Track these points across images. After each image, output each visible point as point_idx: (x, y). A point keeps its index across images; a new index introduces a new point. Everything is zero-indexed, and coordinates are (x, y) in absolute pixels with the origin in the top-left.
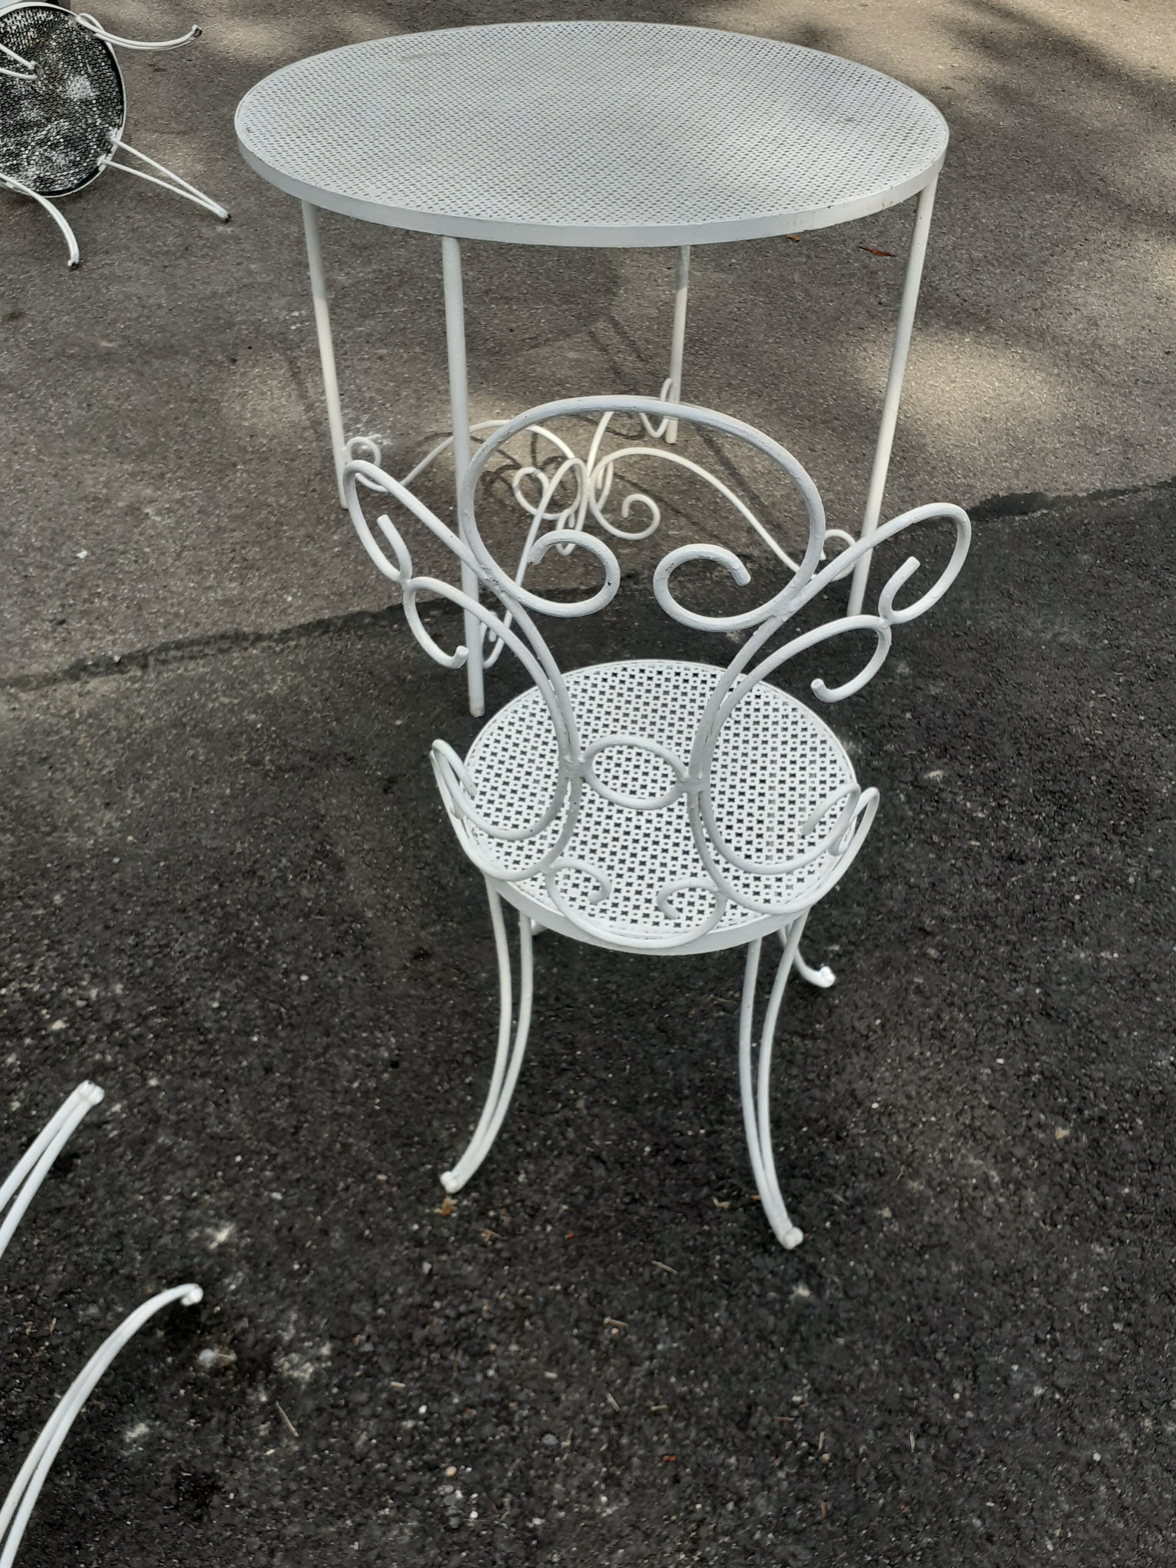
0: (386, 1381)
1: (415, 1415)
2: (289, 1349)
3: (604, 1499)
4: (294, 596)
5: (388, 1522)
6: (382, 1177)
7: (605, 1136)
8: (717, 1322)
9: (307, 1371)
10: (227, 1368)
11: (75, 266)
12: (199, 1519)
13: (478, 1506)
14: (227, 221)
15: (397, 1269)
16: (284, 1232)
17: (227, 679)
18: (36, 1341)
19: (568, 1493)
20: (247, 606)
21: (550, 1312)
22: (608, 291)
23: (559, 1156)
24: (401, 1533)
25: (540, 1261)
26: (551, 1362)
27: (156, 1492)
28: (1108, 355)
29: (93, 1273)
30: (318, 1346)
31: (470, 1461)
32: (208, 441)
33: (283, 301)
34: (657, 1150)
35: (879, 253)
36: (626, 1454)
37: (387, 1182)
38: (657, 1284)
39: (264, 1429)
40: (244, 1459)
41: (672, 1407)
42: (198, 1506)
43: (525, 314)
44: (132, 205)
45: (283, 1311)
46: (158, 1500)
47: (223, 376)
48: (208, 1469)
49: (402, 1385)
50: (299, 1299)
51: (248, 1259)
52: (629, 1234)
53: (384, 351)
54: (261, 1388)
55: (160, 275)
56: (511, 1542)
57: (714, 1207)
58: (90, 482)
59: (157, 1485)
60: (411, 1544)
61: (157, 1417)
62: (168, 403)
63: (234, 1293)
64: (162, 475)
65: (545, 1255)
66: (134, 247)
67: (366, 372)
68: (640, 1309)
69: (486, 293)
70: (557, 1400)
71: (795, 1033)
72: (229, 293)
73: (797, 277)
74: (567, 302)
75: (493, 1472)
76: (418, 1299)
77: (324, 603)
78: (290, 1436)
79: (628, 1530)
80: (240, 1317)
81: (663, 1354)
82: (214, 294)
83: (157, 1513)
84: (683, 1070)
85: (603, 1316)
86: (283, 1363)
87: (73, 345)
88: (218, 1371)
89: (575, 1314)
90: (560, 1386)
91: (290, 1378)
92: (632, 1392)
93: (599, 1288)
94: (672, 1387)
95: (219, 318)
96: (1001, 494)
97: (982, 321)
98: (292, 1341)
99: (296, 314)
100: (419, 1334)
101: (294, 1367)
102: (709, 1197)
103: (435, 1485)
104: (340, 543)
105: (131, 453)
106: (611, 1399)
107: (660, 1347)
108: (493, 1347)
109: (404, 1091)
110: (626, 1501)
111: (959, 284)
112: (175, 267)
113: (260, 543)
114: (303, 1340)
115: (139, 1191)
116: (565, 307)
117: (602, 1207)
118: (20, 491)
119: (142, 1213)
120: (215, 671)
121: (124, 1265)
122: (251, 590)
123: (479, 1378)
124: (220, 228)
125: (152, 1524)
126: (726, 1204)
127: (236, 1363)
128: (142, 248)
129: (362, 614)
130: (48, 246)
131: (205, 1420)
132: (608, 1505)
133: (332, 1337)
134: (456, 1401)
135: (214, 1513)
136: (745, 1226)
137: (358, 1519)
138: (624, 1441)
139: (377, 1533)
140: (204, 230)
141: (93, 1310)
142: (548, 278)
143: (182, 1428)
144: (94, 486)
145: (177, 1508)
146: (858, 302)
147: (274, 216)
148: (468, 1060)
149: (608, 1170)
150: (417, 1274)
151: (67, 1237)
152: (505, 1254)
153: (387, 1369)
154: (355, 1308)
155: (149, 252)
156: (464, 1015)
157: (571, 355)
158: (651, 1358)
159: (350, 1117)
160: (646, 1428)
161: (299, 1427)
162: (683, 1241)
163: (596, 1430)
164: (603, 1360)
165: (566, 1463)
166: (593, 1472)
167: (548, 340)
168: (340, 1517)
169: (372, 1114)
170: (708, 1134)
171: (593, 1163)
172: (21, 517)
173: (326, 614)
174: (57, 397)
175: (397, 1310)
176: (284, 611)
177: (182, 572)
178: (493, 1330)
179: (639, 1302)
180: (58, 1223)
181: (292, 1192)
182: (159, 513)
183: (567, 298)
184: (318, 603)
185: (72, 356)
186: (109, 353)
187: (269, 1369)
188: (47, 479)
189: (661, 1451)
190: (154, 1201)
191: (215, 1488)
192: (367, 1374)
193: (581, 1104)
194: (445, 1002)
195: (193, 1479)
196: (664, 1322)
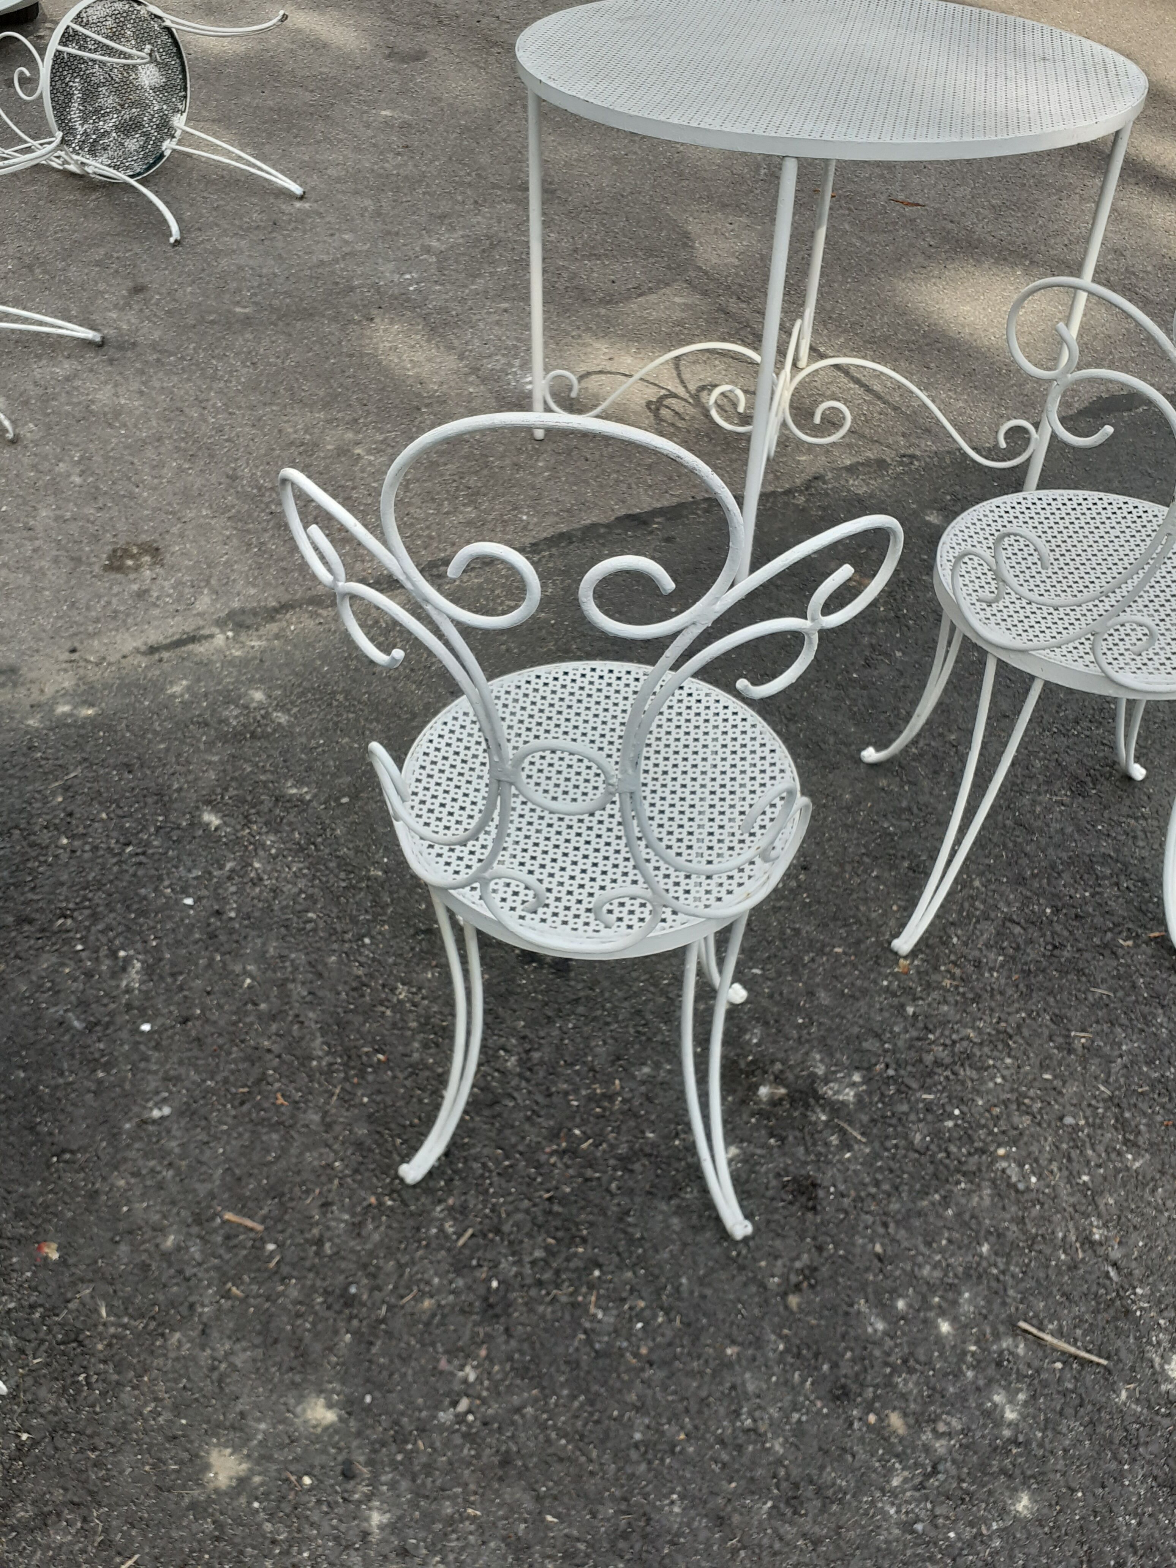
0: (918, 1095)
1: (951, 1116)
2: (826, 1081)
3: (1130, 1156)
4: (527, 514)
5: (968, 1193)
6: (838, 950)
7: (1009, 904)
8: (1161, 1025)
9: (849, 1095)
10: (781, 1099)
11: (177, 242)
12: (814, 1208)
13: (1033, 1172)
14: (301, 198)
15: (886, 1014)
16: (777, 997)
17: (503, 586)
18: (611, 1098)
19: (1100, 1156)
20: (490, 526)
21: (1026, 1032)
22: (685, 245)
23: (978, 922)
24: (981, 1198)
25: (998, 997)
26: (1043, 1067)
27: (770, 1193)
28: (1143, 279)
29: (632, 1043)
30: (850, 1075)
31: (1014, 1142)
32: (383, 389)
33: (391, 266)
34: (1056, 910)
35: (908, 204)
36: (1133, 1124)
37: (845, 953)
38: (1100, 1003)
39: (834, 1140)
40: (828, 1163)
41: (1153, 1087)
42: (810, 1199)
43: (618, 267)
44: (202, 186)
45: (807, 1054)
46: (772, 1199)
47: (368, 333)
48: (803, 1172)
49: (931, 1097)
50: (815, 1043)
51: (758, 1020)
52: (1063, 972)
53: (505, 305)
54: (818, 1110)
55: (261, 247)
56: (1071, 1194)
57: (1122, 946)
58: (290, 430)
59: (767, 1189)
60: (993, 1205)
61: (742, 1141)
62: (328, 358)
63: (758, 1045)
64: (356, 421)
65: (1002, 993)
66: (224, 224)
67: (498, 323)
68: (1097, 1022)
69: (576, 250)
70: (1060, 1093)
71: (1128, 816)
72: (336, 261)
73: (847, 227)
74: (651, 256)
75: (1035, 1149)
76: (914, 1033)
77: (557, 519)
78: (859, 1142)
79: (1158, 1176)
80: (773, 1062)
81: (1129, 1052)
82: (322, 263)
83: (777, 1209)
84: (1051, 851)
85: (1069, 1030)
86: (828, 1091)
87: (210, 313)
88: (776, 1102)
89: (1046, 1033)
90: (1058, 1083)
91: (838, 1101)
92: (1117, 1080)
93: (1057, 1011)
94: (1146, 1075)
95: (337, 283)
96: (1104, 395)
97: (1025, 257)
98: (826, 1074)
99: (408, 276)
100: (929, 1059)
101: (837, 1093)
102: (1114, 939)
103: (992, 1163)
104: (547, 469)
105: (315, 403)
106: (1102, 1088)
107: (1124, 1048)
108: (991, 1062)
109: (825, 887)
110: (1148, 1156)
111: (990, 227)
112: (272, 239)
113: (476, 473)
114: (835, 1072)
115: (637, 979)
116: (651, 260)
117: (1032, 954)
118: (227, 440)
119: (650, 996)
120: (488, 581)
121: (655, 1034)
122: (487, 512)
123: (991, 1085)
124: (298, 204)
125: (776, 1217)
126: (1130, 943)
127: (788, 1095)
128: (233, 225)
129: (594, 526)
130: (139, 227)
131: (782, 1139)
132: (1134, 1160)
133: (857, 1068)
134: (980, 1103)
135: (825, 1203)
136: (1153, 956)
137: (943, 1192)
138: (1127, 1115)
139: (963, 1201)
140: (283, 207)
141: (646, 1070)
142: (625, 236)
143: (765, 1146)
144: (296, 432)
145: (791, 1203)
146: (911, 245)
147: (343, 192)
148: (866, 860)
149: (1024, 929)
150: (905, 1018)
151: (595, 1019)
152: (970, 995)
153: (915, 1085)
154: (865, 1045)
155: (241, 228)
156: (846, 827)
157: (677, 300)
158: (1121, 1056)
159: (789, 909)
160: (1140, 1105)
161: (863, 1134)
162: (1109, 972)
163: (1100, 1111)
164: (1084, 1061)
165: (1088, 1135)
166: (1112, 1140)
167: (650, 288)
168: (927, 1194)
169: (804, 905)
170: (1093, 896)
171: (1008, 924)
172: (239, 463)
173: (563, 528)
174: (220, 358)
175: (900, 1043)
176: (525, 528)
177: (417, 501)
178: (986, 1050)
179: (1093, 1018)
180: (581, 1009)
181: (769, 966)
182: (369, 452)
183: (650, 252)
184: (551, 519)
185: (212, 322)
186: (247, 317)
187: (818, 1098)
188: (247, 429)
189: (1159, 1118)
190: (656, 985)
191: (814, 1185)
192: (899, 1091)
193: (977, 883)
194: (825, 819)
195: (795, 1180)
196: (1119, 1030)
